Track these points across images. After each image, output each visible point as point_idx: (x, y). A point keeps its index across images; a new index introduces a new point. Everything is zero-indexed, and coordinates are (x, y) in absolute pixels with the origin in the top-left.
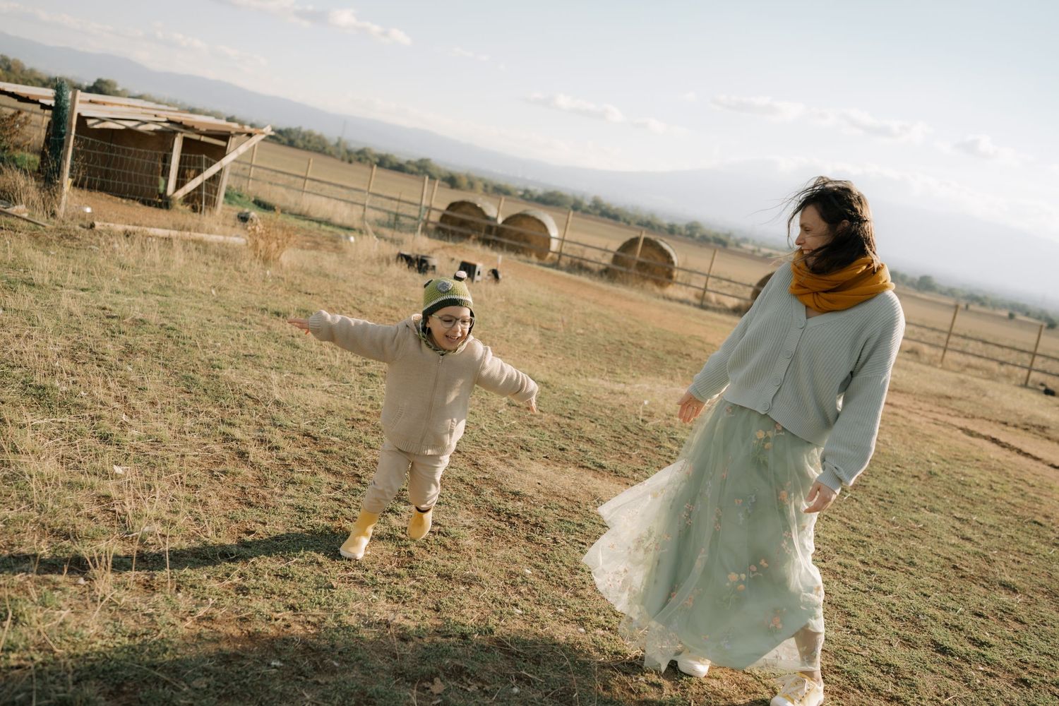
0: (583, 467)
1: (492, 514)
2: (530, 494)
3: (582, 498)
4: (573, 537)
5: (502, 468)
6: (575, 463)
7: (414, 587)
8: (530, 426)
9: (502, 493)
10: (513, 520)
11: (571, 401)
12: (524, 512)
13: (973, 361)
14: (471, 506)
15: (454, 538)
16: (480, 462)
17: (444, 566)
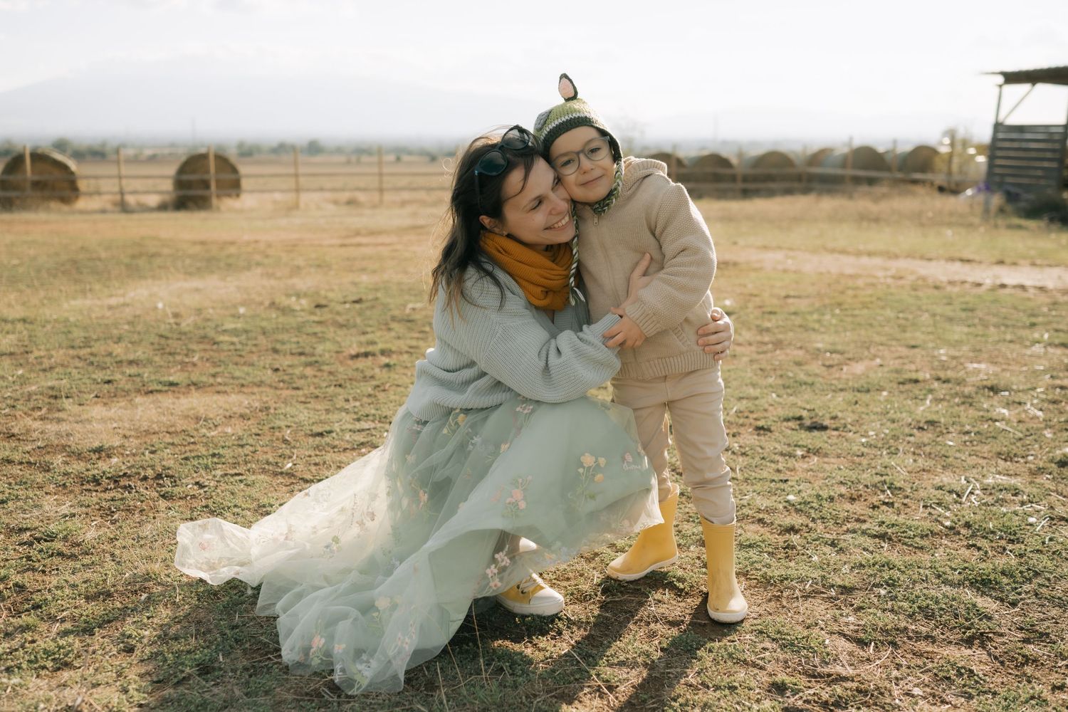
0: (151, 392)
1: (88, 487)
2: (117, 444)
3: (181, 425)
4: (219, 473)
5: (51, 428)
6: (138, 391)
7: (66, 633)
8: (44, 370)
9: (79, 456)
10: (124, 482)
11: (74, 329)
12: (129, 468)
13: (406, 195)
14: (52, 488)
15: (65, 539)
16: (15, 431)
17: (85, 582)
